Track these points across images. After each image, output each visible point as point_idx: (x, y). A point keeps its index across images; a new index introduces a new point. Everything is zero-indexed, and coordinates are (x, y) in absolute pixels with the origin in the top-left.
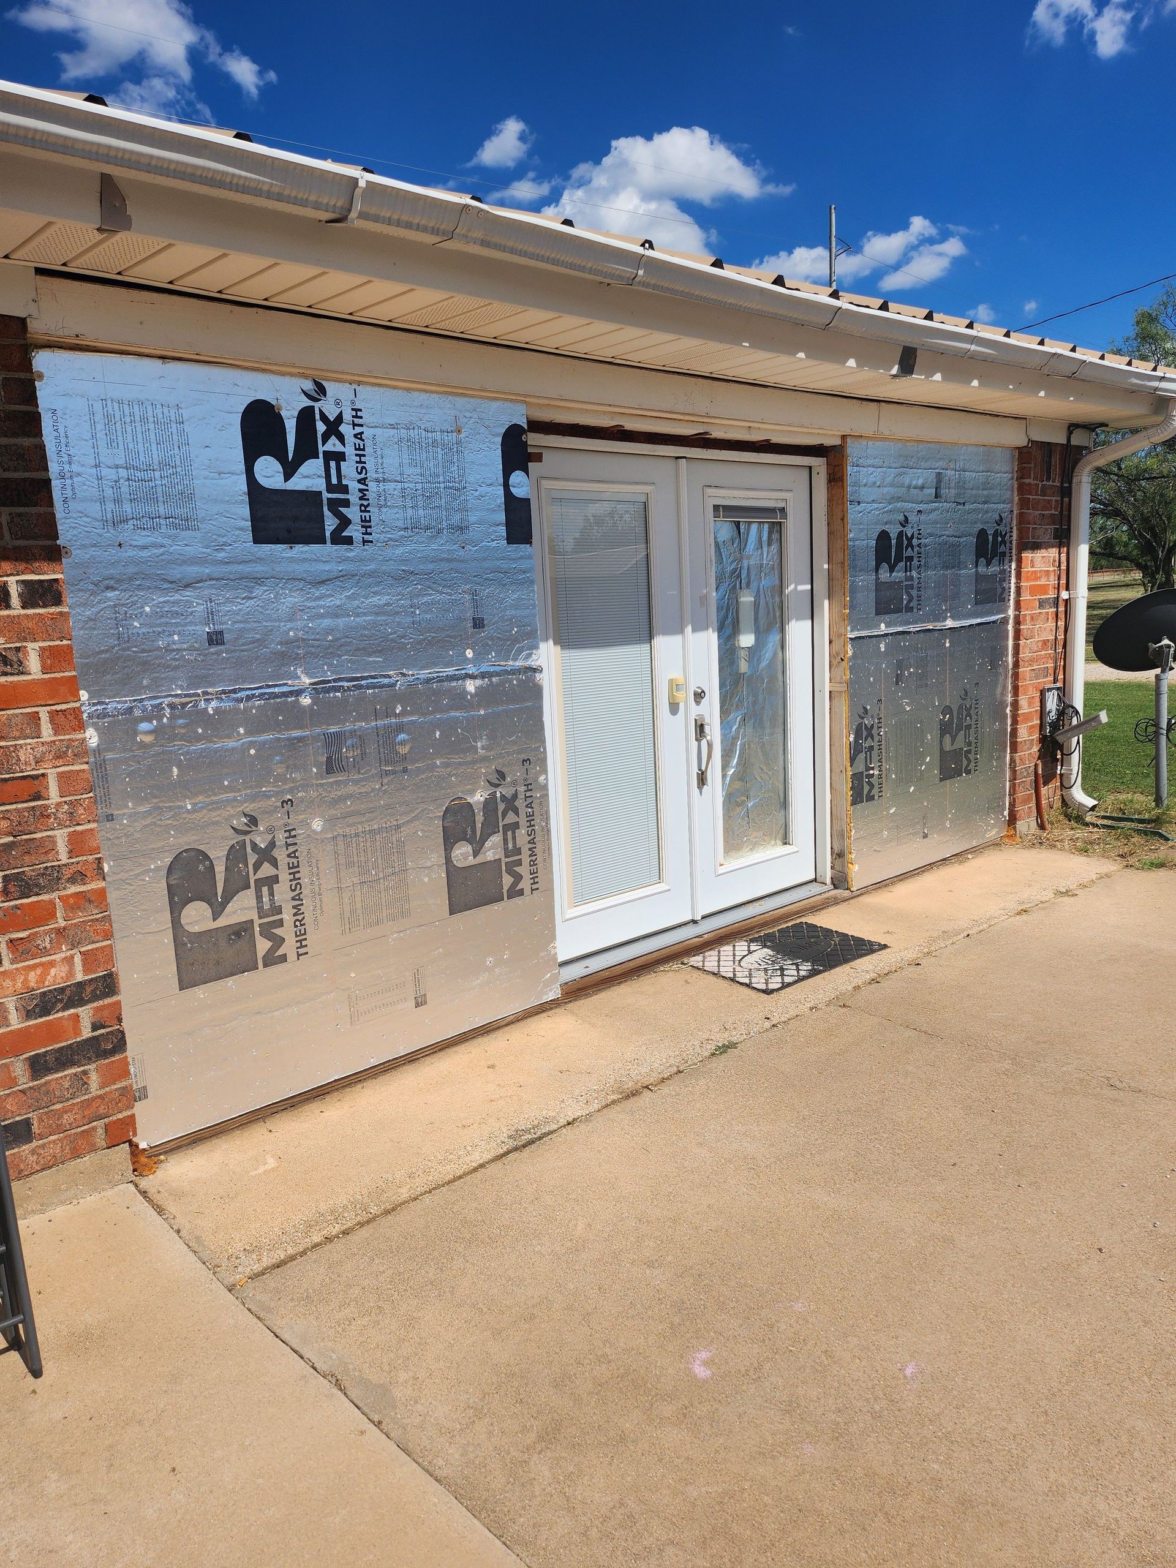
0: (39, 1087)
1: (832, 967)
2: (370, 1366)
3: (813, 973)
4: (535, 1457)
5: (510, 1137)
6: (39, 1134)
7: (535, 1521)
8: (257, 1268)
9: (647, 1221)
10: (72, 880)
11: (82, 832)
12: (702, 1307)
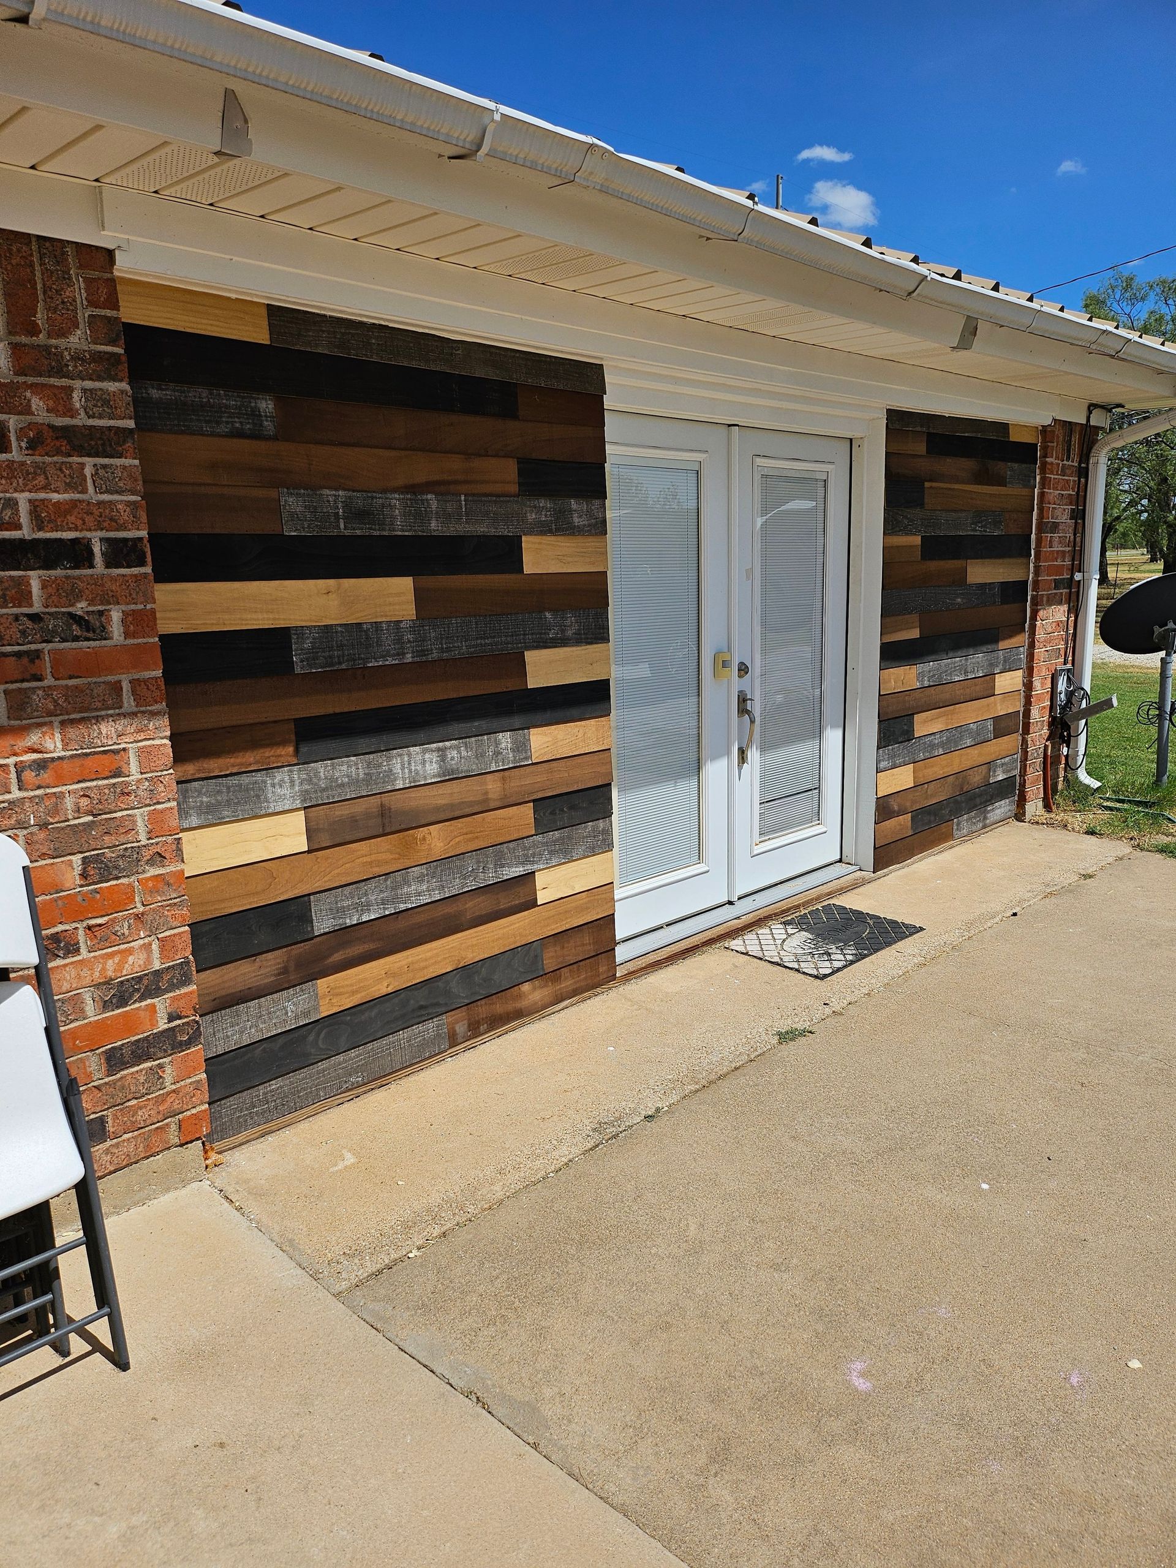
0: (115, 1082)
1: (876, 951)
2: (511, 1382)
3: (859, 957)
4: (712, 1480)
5: (594, 1130)
6: (113, 1132)
7: (731, 1552)
8: (362, 1274)
9: (761, 1221)
10: (151, 862)
11: (162, 811)
12: (843, 1313)
